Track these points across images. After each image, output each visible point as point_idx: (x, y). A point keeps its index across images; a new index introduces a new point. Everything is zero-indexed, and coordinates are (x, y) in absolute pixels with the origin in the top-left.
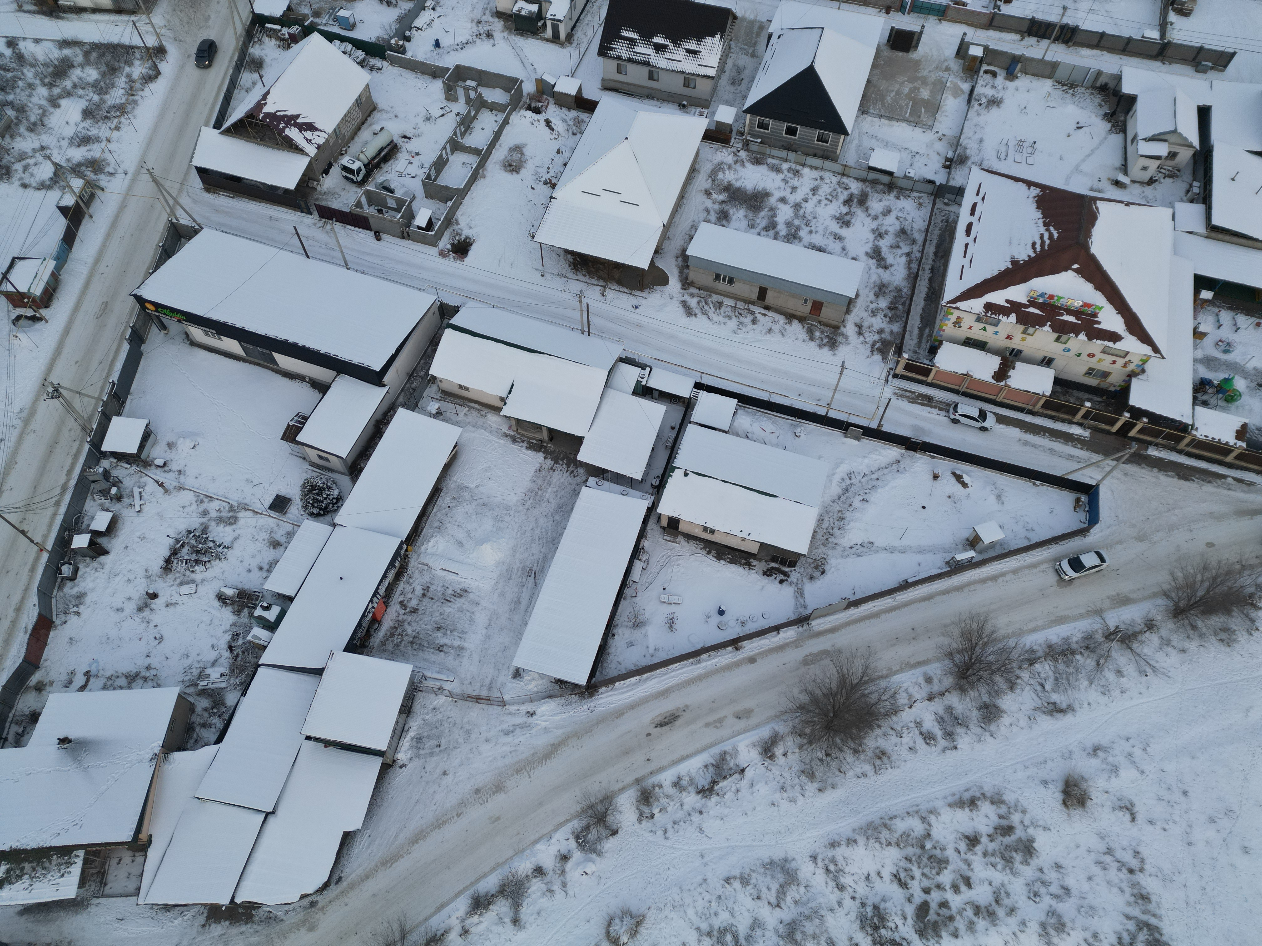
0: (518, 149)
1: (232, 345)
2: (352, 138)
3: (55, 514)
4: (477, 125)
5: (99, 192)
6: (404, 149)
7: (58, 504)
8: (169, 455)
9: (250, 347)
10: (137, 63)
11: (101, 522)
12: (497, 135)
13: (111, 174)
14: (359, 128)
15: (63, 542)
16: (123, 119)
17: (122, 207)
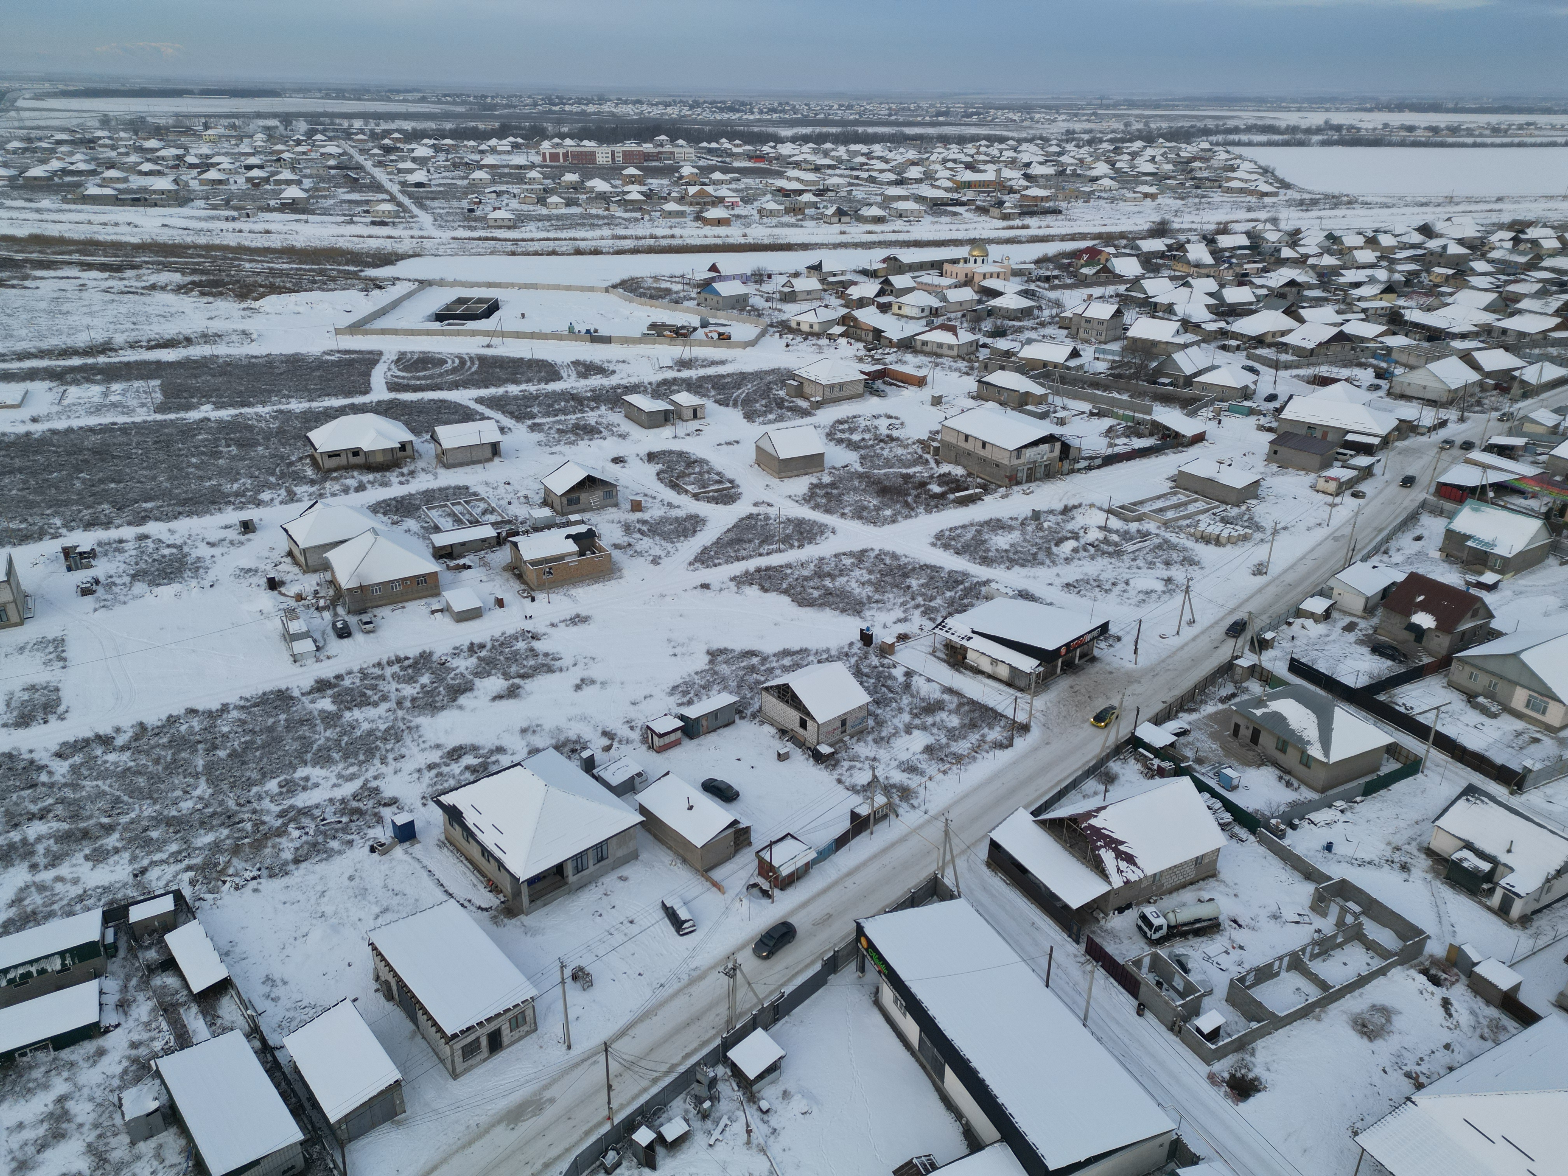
0: (1386, 1012)
1: (912, 1029)
2: (1170, 892)
3: (645, 1090)
4: (1339, 956)
5: (892, 816)
6: (1227, 934)
7: (655, 1081)
8: (778, 1105)
9: (929, 1043)
10: (998, 729)
11: (672, 1130)
12: (1362, 981)
13: (913, 807)
14: (1184, 886)
15: (631, 1125)
16: (954, 767)
17: (903, 839)
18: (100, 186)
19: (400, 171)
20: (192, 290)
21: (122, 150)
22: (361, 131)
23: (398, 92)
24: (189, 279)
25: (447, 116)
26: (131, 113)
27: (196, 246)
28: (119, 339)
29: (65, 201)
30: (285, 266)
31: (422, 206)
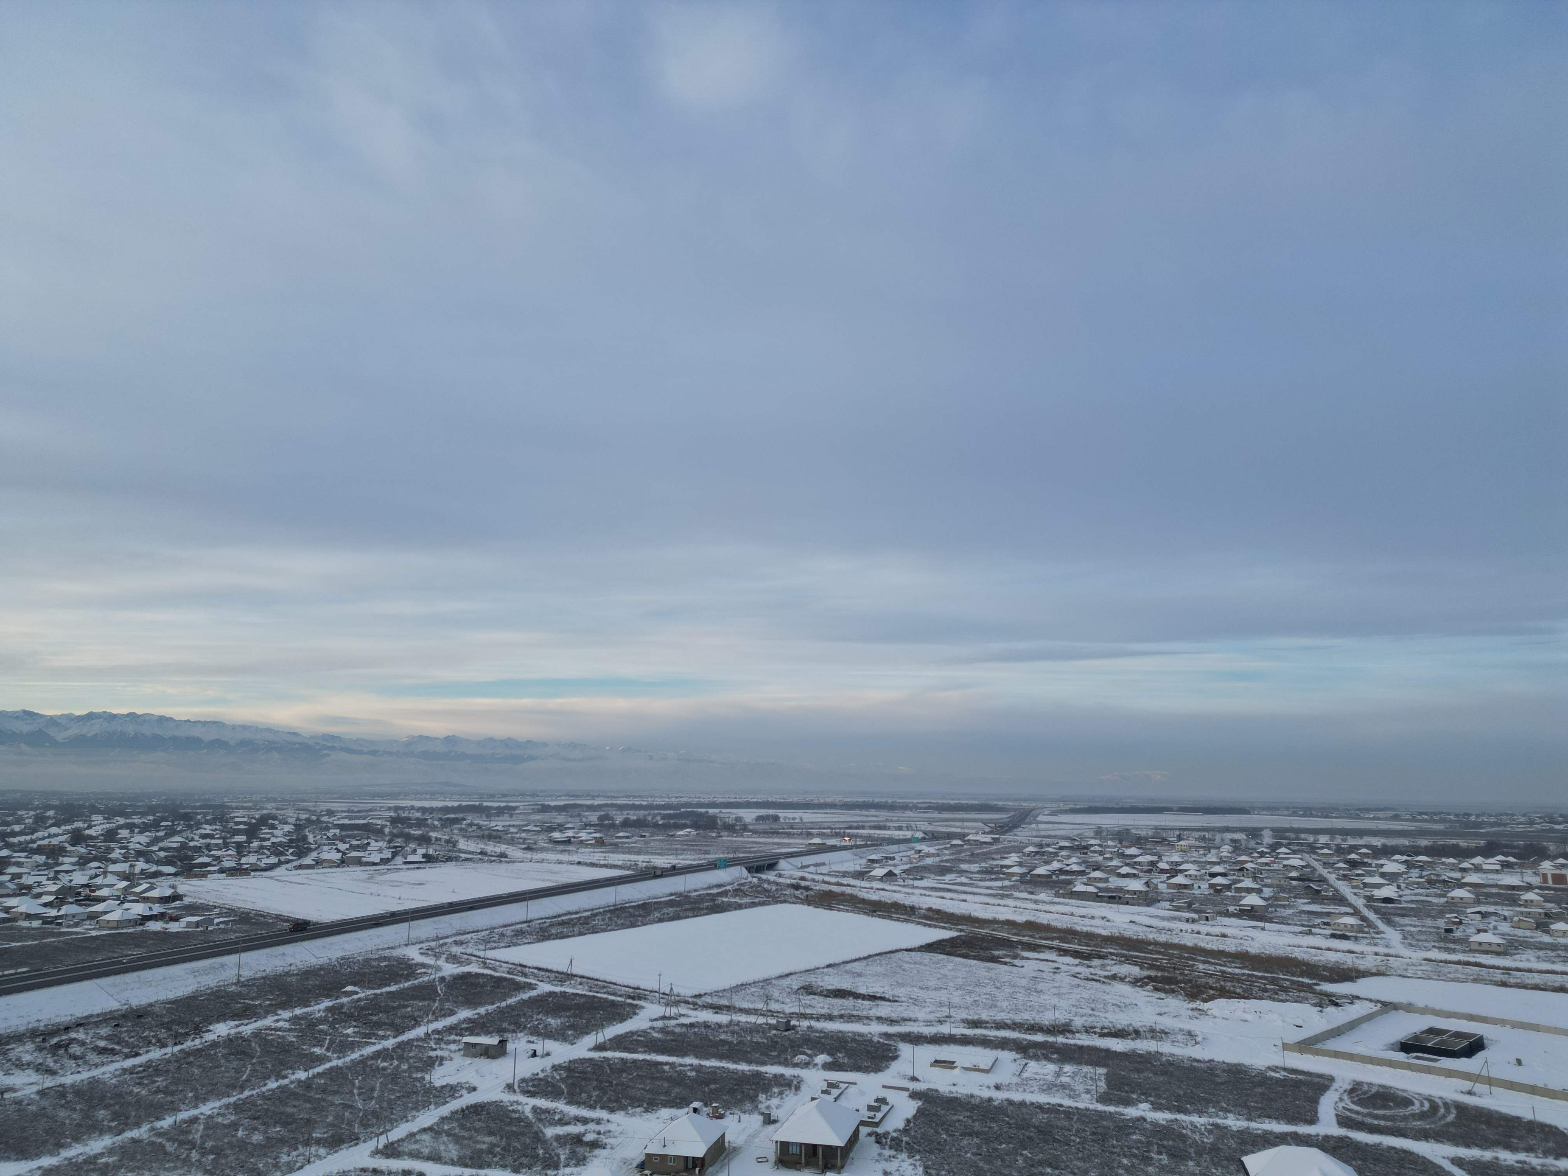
18: (1086, 884)
19: (1366, 885)
20: (1147, 984)
21: (1107, 856)
22: (1327, 846)
23: (1368, 810)
24: (1146, 973)
25: (1422, 833)
26: (1120, 826)
27: (1156, 943)
28: (1078, 1022)
29: (1057, 895)
30: (1237, 971)
31: (1389, 923)
